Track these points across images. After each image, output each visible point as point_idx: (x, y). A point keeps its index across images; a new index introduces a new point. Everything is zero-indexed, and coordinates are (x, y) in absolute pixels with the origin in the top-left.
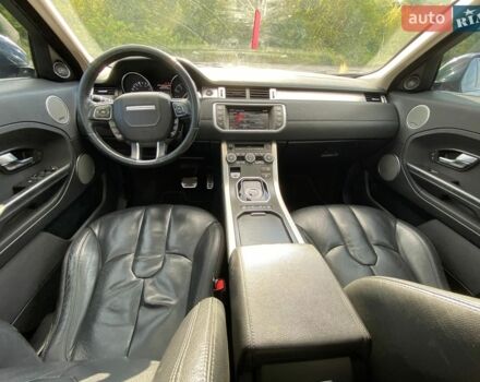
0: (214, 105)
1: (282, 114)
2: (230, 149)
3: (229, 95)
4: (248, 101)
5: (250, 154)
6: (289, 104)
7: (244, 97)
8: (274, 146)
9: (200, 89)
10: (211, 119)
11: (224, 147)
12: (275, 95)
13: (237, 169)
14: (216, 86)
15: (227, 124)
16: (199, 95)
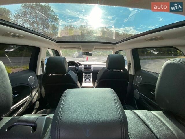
0: (82, 68)
1: (92, 69)
2: (84, 74)
3: (84, 66)
4: (87, 67)
5: (87, 75)
6: (93, 67)
7: (87, 66)
8: (92, 74)
9: (80, 65)
10: (81, 69)
11: (83, 74)
12: (92, 66)
13: (85, 77)
14: (82, 65)
15: (84, 70)
16: (79, 66)
